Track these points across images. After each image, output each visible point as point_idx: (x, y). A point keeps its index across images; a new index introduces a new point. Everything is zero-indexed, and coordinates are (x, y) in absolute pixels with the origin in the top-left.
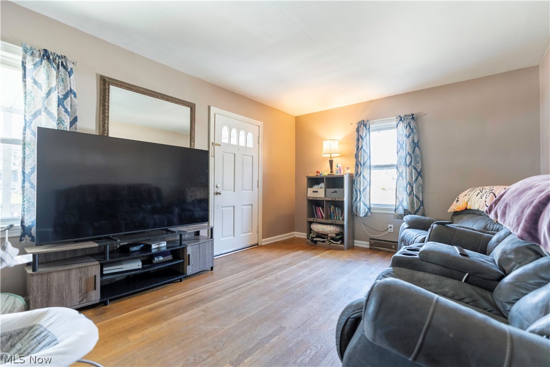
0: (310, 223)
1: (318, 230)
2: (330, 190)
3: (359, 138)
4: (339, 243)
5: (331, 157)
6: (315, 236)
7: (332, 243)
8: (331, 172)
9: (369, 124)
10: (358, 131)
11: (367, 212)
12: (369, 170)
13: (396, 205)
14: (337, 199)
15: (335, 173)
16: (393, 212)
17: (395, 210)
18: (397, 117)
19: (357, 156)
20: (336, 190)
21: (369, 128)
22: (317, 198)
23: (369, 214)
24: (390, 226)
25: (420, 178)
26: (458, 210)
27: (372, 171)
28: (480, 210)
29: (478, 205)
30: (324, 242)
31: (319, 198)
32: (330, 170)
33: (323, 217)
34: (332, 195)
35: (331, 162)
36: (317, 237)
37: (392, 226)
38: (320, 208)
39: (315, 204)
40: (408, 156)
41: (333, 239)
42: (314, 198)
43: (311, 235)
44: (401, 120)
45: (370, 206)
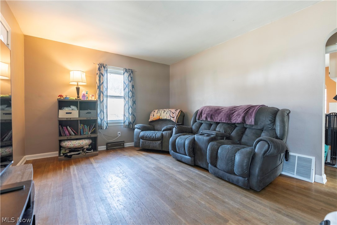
0: (60, 141)
1: (74, 145)
2: (84, 112)
3: (101, 75)
4: (92, 151)
5: (78, 85)
6: (67, 151)
7: (87, 153)
8: (78, 97)
9: (107, 68)
10: (99, 69)
11: (107, 126)
12: (106, 98)
13: (124, 120)
14: (92, 118)
15: (81, 98)
16: (123, 124)
17: (124, 123)
18: (124, 69)
19: (99, 87)
20: (89, 111)
21: (107, 70)
22: (71, 118)
23: (108, 127)
24: (118, 132)
25: (134, 105)
26: (154, 120)
27: (108, 99)
28: (167, 119)
29: (166, 117)
30: (79, 154)
31: (73, 118)
32: (77, 95)
33: (70, 135)
34: (85, 115)
35: (78, 89)
36: (70, 152)
37: (120, 132)
38: (68, 127)
39: (63, 124)
40: (130, 92)
41: (88, 149)
42: (67, 118)
43: (62, 151)
44: (126, 71)
45: (107, 122)
